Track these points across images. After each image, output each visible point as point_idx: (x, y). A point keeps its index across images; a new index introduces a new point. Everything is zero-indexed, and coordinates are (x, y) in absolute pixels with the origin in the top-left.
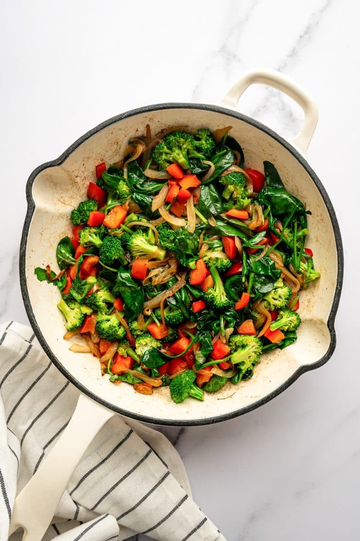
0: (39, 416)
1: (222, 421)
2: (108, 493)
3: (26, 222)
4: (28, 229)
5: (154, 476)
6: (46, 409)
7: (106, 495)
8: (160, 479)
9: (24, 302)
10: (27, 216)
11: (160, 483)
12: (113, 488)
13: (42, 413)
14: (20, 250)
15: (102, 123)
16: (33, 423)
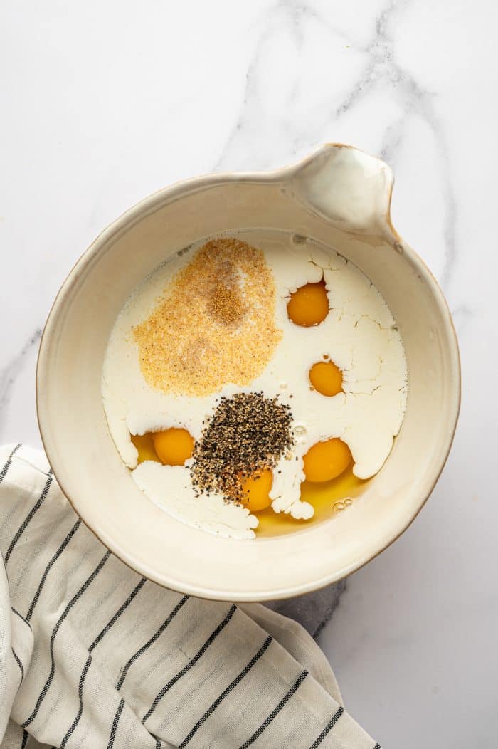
0: (77, 597)
2: (206, 716)
5: (280, 680)
6: (88, 583)
7: (202, 720)
8: (292, 685)
11: (292, 691)
12: (214, 706)
13: (82, 591)
16: (68, 608)
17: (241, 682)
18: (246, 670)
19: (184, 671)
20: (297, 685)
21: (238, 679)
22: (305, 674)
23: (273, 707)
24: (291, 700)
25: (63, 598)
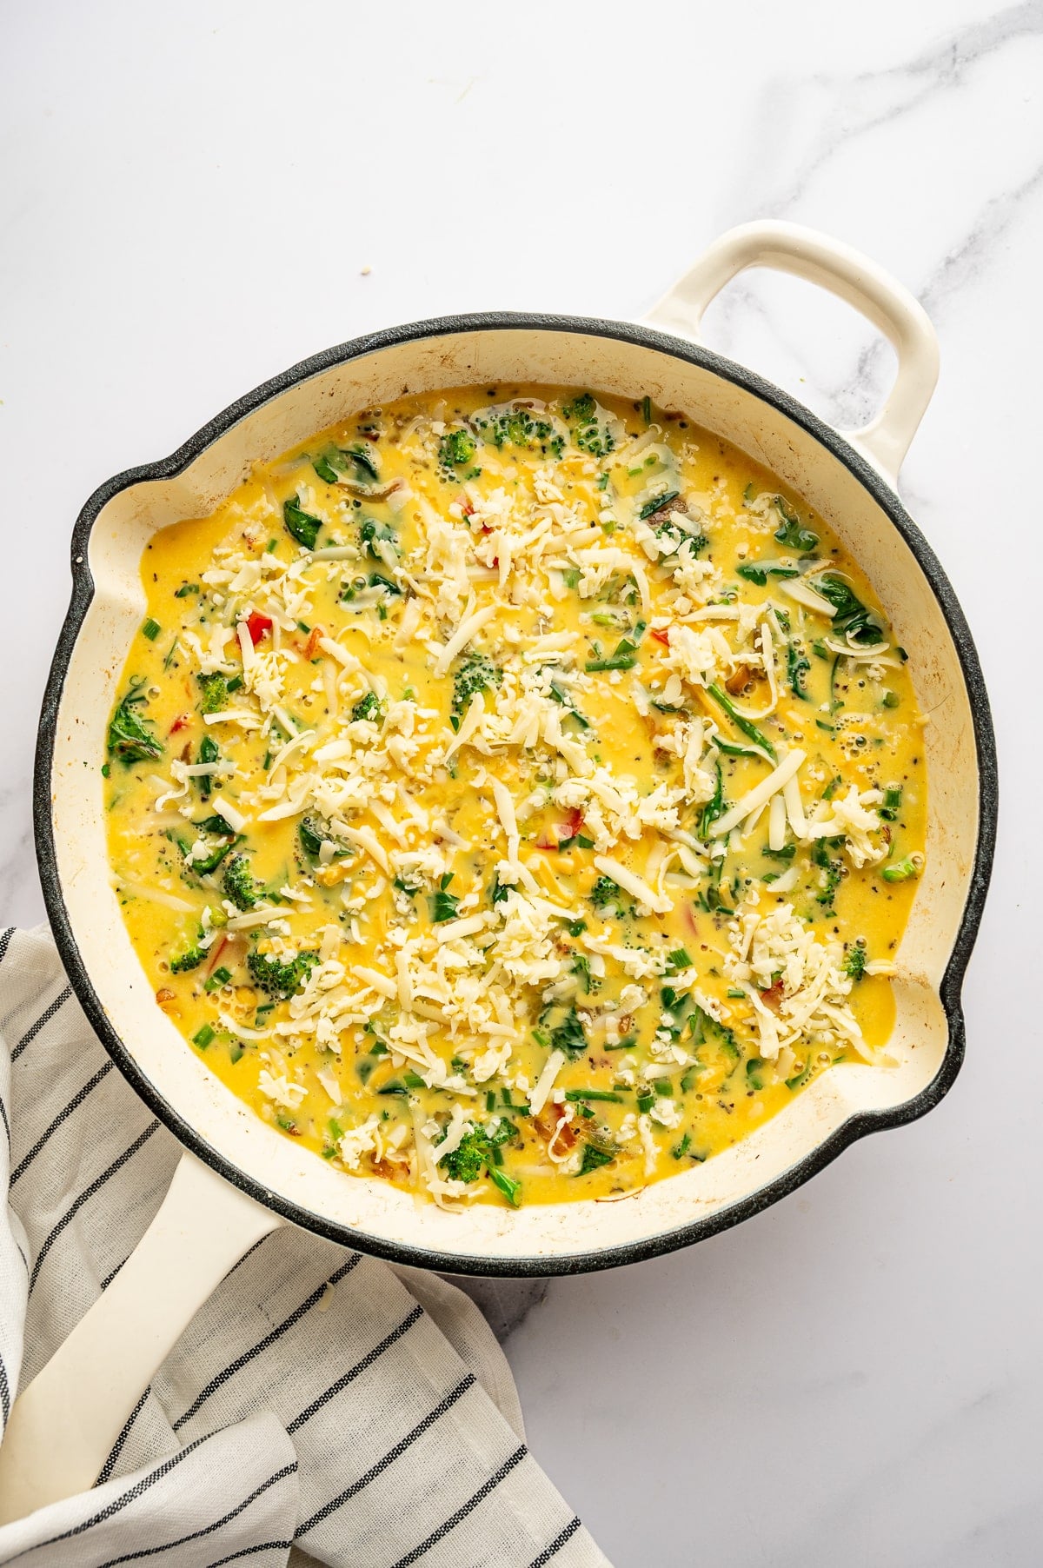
1: (602, 1268)
3: (63, 636)
4: (69, 655)
9: (40, 868)
10: (68, 618)
11: (444, 1407)
14: (42, 716)
15: (304, 363)
16: (76, 1207)
17: (357, 1380)
18: (369, 1360)
19: (261, 1347)
20: (453, 1397)
21: (353, 1374)
22: (470, 1380)
23: (406, 1431)
24: (438, 1422)
25: (68, 1187)
